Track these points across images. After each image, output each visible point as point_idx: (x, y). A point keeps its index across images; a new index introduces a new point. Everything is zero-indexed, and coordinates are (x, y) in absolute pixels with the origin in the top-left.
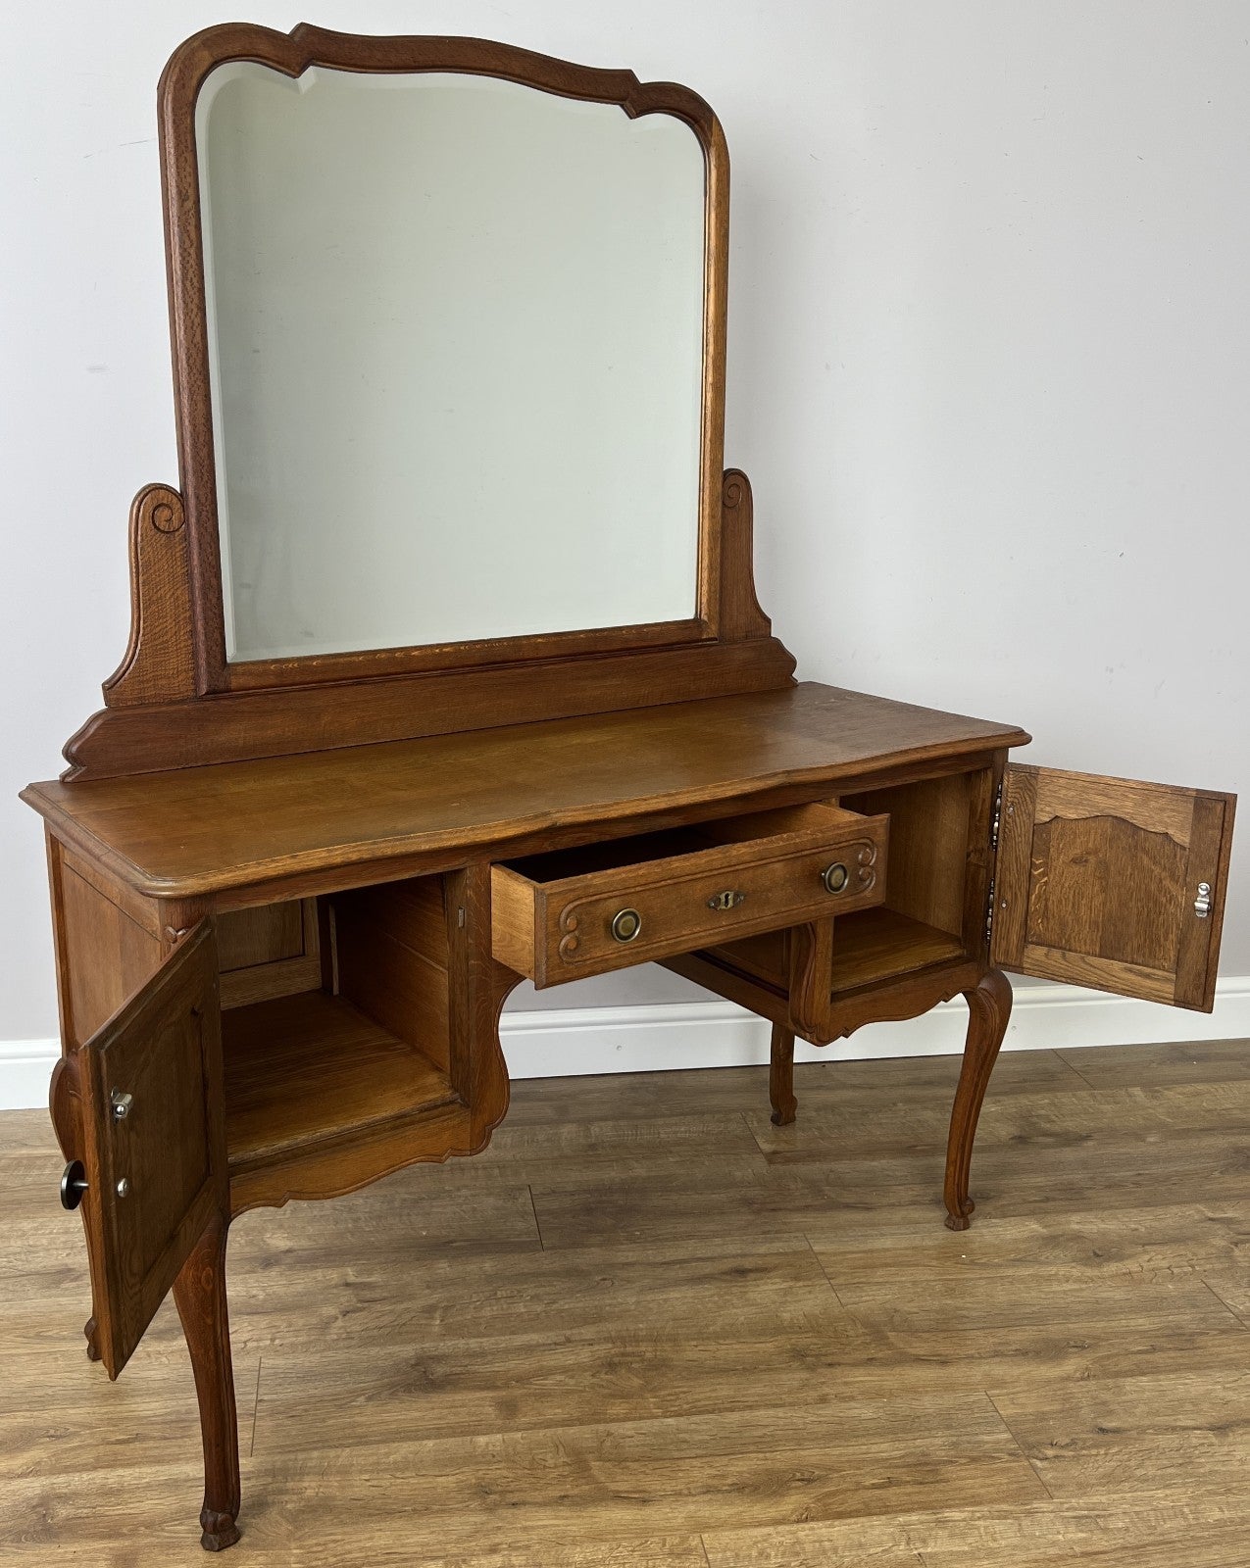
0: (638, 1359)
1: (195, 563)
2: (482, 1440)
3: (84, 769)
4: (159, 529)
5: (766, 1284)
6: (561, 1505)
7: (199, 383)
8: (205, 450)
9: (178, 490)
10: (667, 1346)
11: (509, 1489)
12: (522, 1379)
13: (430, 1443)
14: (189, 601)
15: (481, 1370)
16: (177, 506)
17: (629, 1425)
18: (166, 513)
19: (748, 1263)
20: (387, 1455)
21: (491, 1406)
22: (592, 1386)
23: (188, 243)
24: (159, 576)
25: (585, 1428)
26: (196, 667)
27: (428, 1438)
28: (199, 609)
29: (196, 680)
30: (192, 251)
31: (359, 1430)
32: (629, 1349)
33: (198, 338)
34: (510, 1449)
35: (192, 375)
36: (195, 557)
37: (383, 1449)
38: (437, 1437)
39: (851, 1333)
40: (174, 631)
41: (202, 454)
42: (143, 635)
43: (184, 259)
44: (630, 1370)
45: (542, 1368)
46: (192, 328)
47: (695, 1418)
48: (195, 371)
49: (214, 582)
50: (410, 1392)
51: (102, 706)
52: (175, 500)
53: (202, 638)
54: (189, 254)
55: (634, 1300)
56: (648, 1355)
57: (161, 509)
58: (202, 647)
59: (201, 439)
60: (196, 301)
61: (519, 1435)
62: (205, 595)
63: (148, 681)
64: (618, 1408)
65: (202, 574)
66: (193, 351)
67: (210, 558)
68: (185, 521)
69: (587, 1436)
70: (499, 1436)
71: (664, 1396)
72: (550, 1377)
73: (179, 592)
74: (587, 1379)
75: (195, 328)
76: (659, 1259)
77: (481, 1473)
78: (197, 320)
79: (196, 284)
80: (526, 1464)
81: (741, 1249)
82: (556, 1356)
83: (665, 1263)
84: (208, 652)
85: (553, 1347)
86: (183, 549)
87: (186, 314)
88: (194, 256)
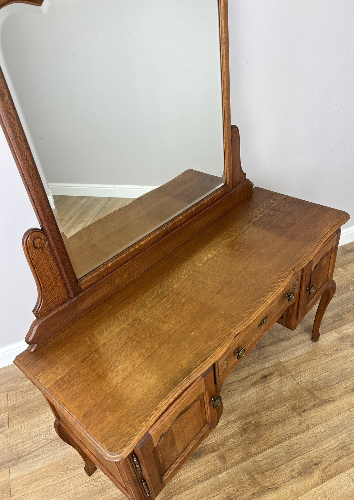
0: (251, 425)
1: (56, 254)
2: (220, 476)
3: (36, 345)
4: (37, 248)
5: (274, 380)
6: (254, 498)
7: (37, 183)
8: (48, 210)
9: (41, 229)
10: (256, 416)
11: (237, 495)
12: (222, 444)
13: (206, 482)
14: (58, 268)
15: (208, 444)
16: (42, 236)
17: (260, 455)
18: (39, 240)
19: (265, 372)
20: (196, 491)
21: (217, 459)
22: (243, 441)
23: (12, 120)
24: (43, 265)
25: (248, 461)
26: (67, 288)
27: (204, 480)
28: (63, 270)
29: (68, 293)
30: (15, 122)
31: (183, 483)
32: (247, 421)
33: (31, 163)
34: (230, 477)
35: (33, 181)
36: (56, 252)
37: (194, 489)
38: (208, 478)
39: (304, 395)
40: (55, 281)
41: (47, 212)
42: (44, 289)
43: (12, 128)
44: (250, 430)
45: (225, 437)
46: (26, 160)
47: (277, 447)
48: (33, 179)
49: (66, 257)
50: (192, 460)
51: (35, 318)
52: (40, 234)
53: (67, 279)
54: (14, 124)
55: (239, 398)
56: (253, 422)
57: (36, 240)
58: (68, 282)
59: (45, 206)
60: (25, 146)
61: (230, 470)
62: (64, 264)
63: (50, 303)
64: (254, 449)
65: (60, 257)
66: (30, 170)
67: (62, 250)
68: (47, 239)
69: (250, 464)
70: (225, 472)
71: (264, 439)
72: (229, 440)
73: (53, 266)
74: (240, 439)
75: (28, 159)
76: (240, 378)
77: (226, 491)
78: (28, 155)
79: (22, 138)
80: (237, 483)
81: (261, 367)
82: (227, 431)
83: (242, 379)
84: (70, 283)
85: (225, 427)
86: (49, 250)
87: (22, 155)
88: (17, 124)
